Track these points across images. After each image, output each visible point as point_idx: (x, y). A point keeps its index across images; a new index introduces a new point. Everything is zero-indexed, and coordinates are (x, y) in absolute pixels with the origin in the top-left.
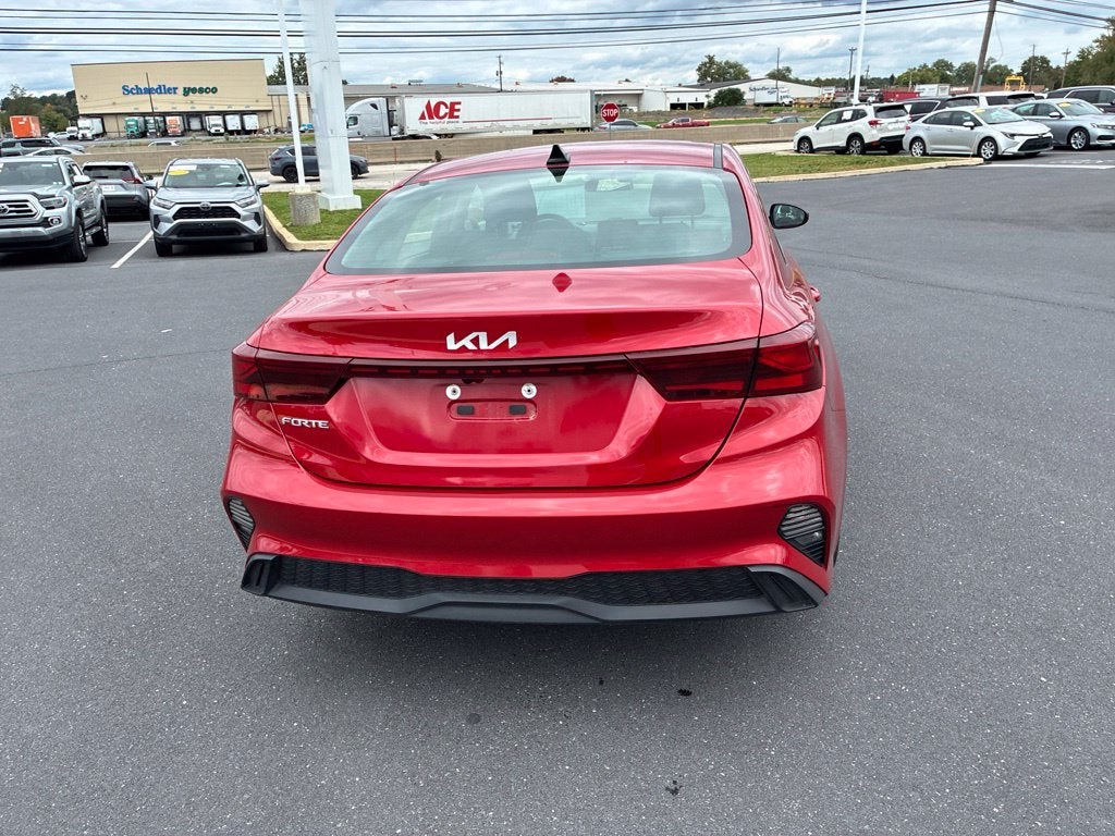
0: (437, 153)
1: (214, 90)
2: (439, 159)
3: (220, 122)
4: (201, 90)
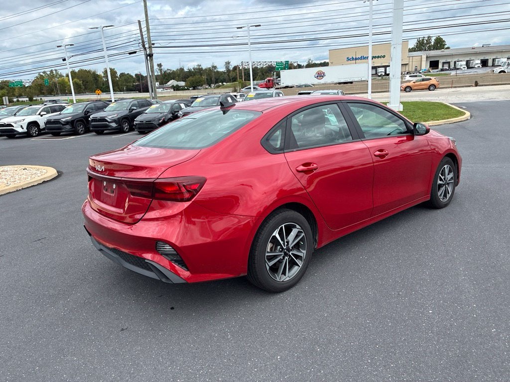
0: (476, 82)
1: (384, 57)
2: (477, 85)
3: (383, 70)
4: (378, 57)
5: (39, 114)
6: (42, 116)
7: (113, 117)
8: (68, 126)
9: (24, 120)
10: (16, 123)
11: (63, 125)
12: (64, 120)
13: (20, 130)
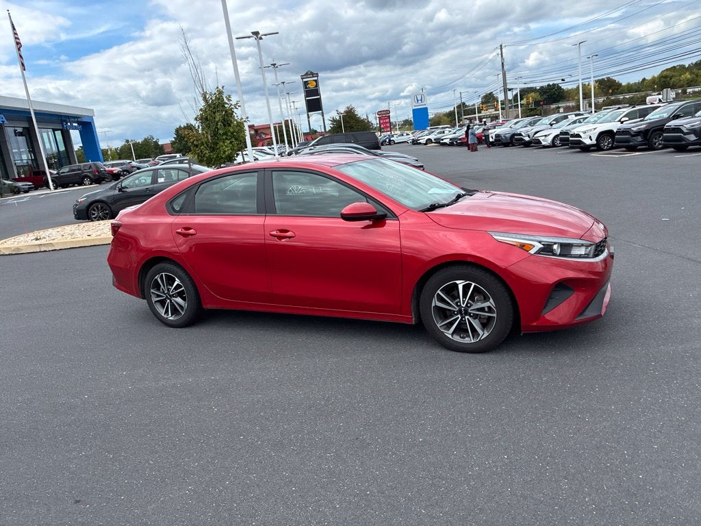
5: (620, 121)
6: (622, 123)
7: (692, 126)
8: (639, 137)
9: (595, 129)
10: (585, 133)
11: (633, 136)
12: (635, 129)
13: (588, 142)
